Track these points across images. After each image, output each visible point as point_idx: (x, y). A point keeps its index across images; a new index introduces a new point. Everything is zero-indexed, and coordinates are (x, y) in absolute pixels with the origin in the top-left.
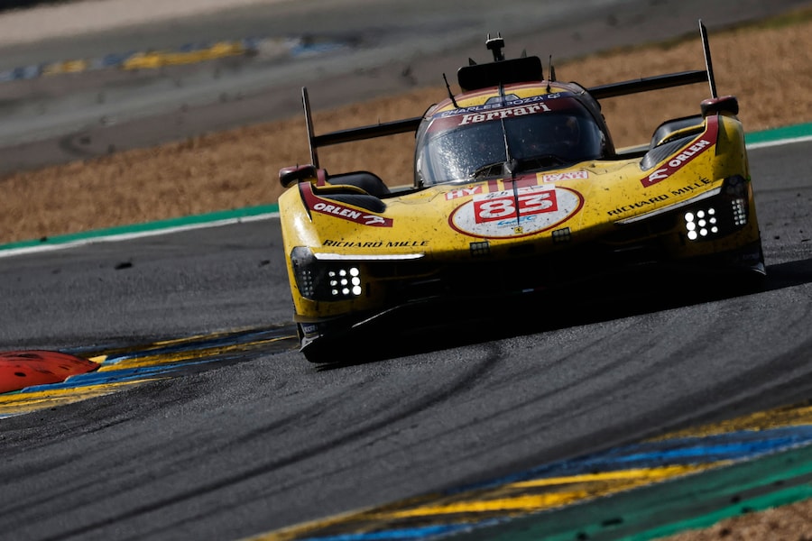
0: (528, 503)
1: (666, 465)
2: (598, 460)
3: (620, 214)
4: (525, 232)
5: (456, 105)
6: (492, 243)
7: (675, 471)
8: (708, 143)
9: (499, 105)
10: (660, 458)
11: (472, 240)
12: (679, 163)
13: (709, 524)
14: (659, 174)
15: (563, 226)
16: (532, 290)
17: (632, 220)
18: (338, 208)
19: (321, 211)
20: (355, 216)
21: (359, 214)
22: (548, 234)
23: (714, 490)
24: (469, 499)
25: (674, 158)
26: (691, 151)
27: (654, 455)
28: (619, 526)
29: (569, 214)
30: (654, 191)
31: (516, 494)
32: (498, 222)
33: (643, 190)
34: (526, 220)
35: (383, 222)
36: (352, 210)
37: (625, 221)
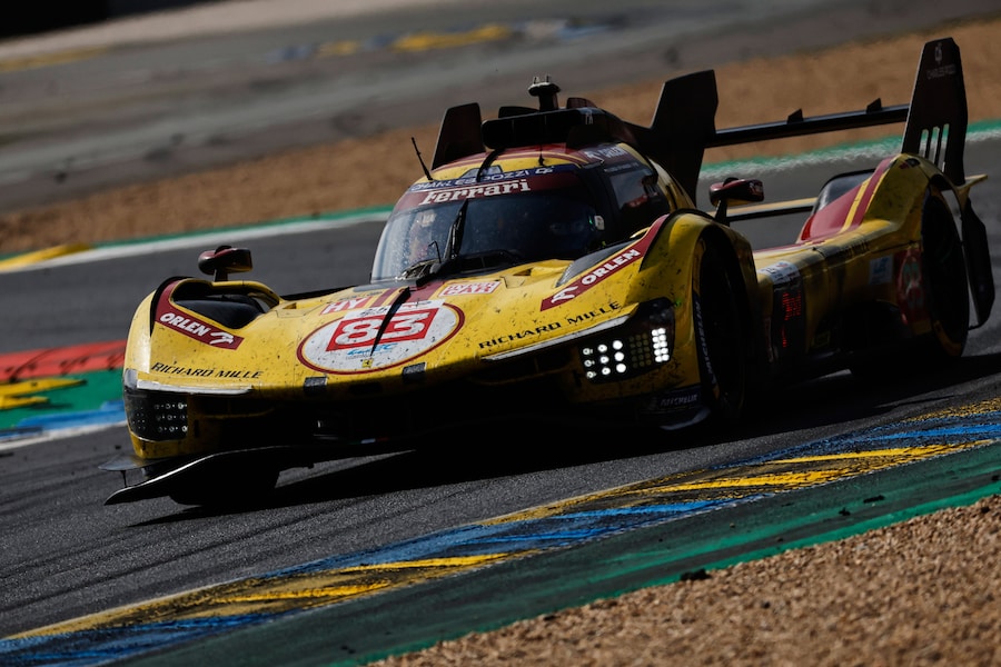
0: (791, 479)
1: (927, 444)
2: (860, 439)
3: (494, 347)
4: (374, 366)
5: (430, 178)
6: (332, 379)
7: (936, 450)
8: (637, 254)
9: (474, 180)
10: (921, 437)
11: (310, 373)
12: (593, 278)
13: (970, 502)
14: (566, 293)
15: (419, 361)
16: (373, 441)
17: (504, 356)
18: (187, 321)
19: (167, 324)
20: (202, 331)
21: (207, 330)
22: (398, 371)
23: (973, 468)
24: (733, 475)
25: (591, 273)
26: (613, 264)
27: (916, 434)
28: (880, 503)
29: (435, 343)
30: (551, 315)
31: (778, 472)
32: (350, 350)
33: (538, 314)
34: (382, 350)
35: (231, 341)
36: (202, 323)
37: (493, 358)
